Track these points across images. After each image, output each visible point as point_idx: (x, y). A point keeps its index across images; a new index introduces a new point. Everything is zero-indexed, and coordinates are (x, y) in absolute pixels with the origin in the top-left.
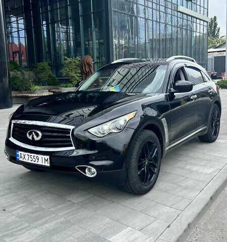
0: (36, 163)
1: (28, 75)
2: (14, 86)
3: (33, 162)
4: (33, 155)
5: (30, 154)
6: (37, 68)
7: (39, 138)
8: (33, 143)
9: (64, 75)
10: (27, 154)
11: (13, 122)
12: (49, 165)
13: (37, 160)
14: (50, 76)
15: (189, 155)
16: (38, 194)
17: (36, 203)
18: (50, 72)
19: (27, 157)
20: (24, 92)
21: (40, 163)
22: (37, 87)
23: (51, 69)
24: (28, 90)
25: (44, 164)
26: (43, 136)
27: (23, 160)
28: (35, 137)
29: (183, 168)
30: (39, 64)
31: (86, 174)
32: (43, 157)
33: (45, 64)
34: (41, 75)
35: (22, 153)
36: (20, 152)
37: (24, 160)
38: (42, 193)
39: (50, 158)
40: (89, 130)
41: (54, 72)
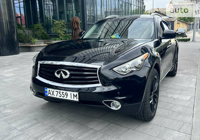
0: (64, 98)
1: (28, 32)
2: (20, 39)
3: (61, 98)
4: (62, 91)
5: (59, 91)
6: (34, 27)
7: (67, 76)
8: (61, 80)
9: (53, 32)
10: (55, 90)
11: (40, 62)
12: (78, 100)
13: (66, 96)
14: (43, 33)
15: (164, 86)
16: (62, 123)
17: (63, 132)
18: (43, 31)
19: (55, 93)
20: (27, 43)
21: (69, 98)
22: (36, 40)
23: (44, 28)
24: (29, 42)
25: (72, 99)
26: (71, 75)
27: (51, 96)
28: (63, 75)
29: (166, 97)
30: (35, 25)
31: (111, 107)
32: (72, 93)
33: (39, 25)
34: (37, 32)
35: (51, 90)
36: (48, 89)
37: (53, 96)
38: (65, 122)
39: (79, 94)
40: (113, 69)
41: (46, 30)
